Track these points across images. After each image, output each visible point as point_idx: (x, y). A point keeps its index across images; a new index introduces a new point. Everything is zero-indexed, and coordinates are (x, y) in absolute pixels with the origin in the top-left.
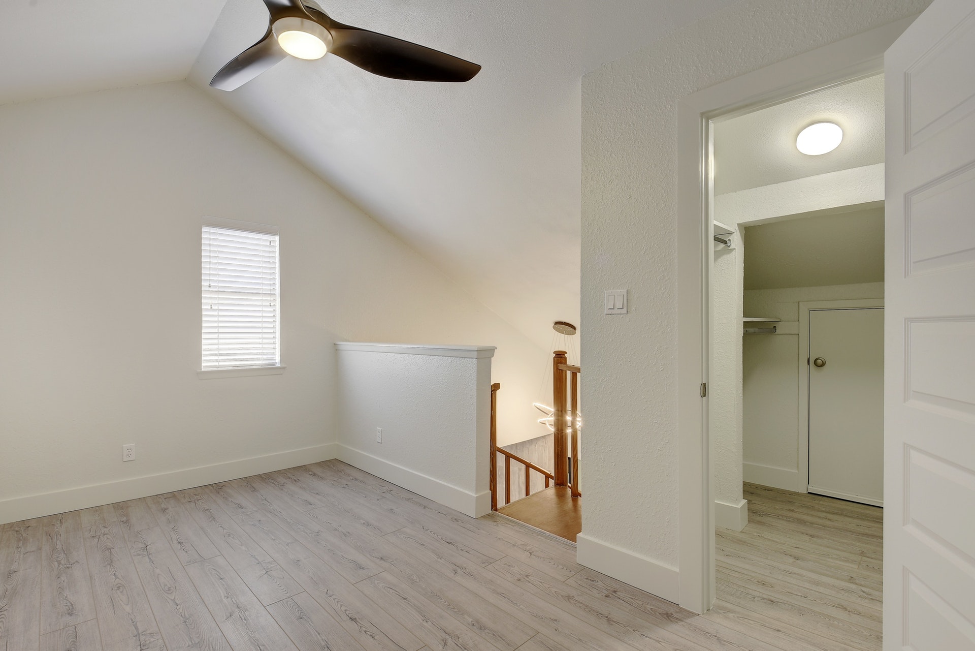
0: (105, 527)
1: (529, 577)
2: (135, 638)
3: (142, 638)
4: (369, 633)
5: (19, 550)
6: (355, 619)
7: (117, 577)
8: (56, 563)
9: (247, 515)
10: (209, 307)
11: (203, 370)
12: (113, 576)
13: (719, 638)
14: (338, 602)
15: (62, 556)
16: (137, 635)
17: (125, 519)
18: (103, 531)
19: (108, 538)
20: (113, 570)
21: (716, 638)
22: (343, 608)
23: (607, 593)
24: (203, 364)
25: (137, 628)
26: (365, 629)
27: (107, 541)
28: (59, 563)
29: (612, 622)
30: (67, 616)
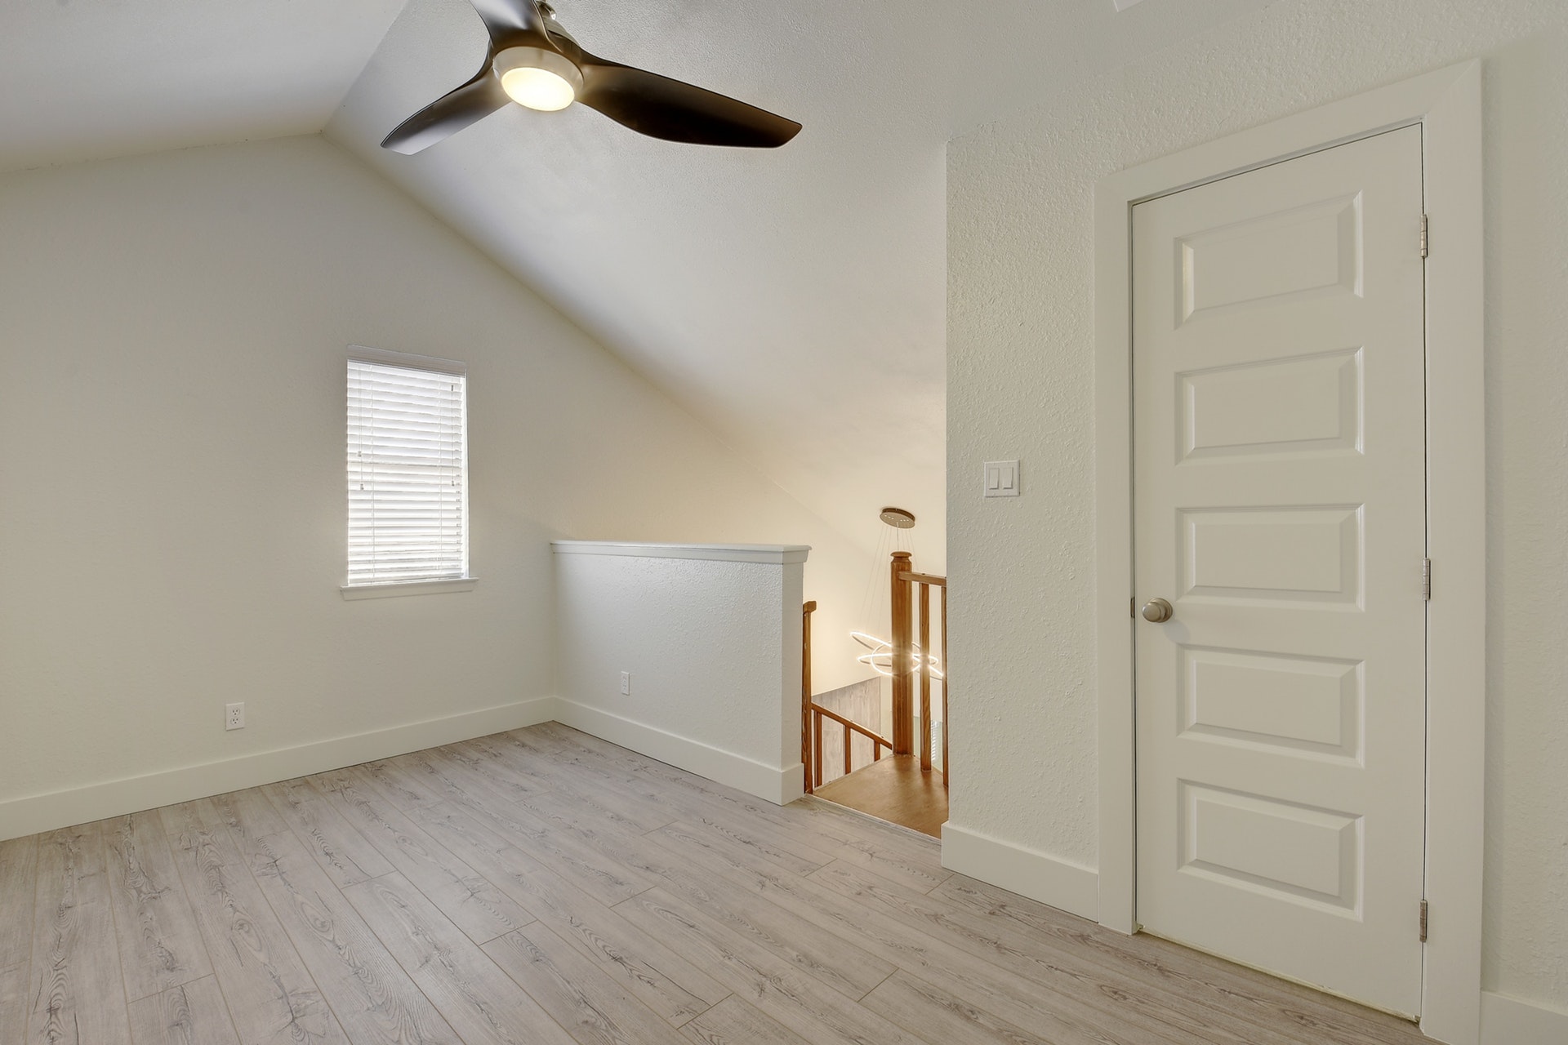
0: (204, 834)
1: (874, 889)
2: (280, 1001)
3: (292, 1001)
4: (645, 979)
5: (70, 873)
6: (621, 958)
7: (236, 910)
8: (134, 892)
9: (428, 809)
10: (358, 488)
11: (350, 585)
12: (230, 909)
13: (1159, 967)
14: (590, 934)
15: (142, 880)
16: (284, 996)
17: (233, 820)
18: (201, 840)
19: (211, 851)
20: (227, 899)
21: (1156, 967)
22: (600, 944)
23: (991, 908)
24: (351, 577)
25: (281, 986)
26: (638, 973)
27: (211, 854)
28: (139, 892)
29: (1003, 951)
30: (166, 972)
